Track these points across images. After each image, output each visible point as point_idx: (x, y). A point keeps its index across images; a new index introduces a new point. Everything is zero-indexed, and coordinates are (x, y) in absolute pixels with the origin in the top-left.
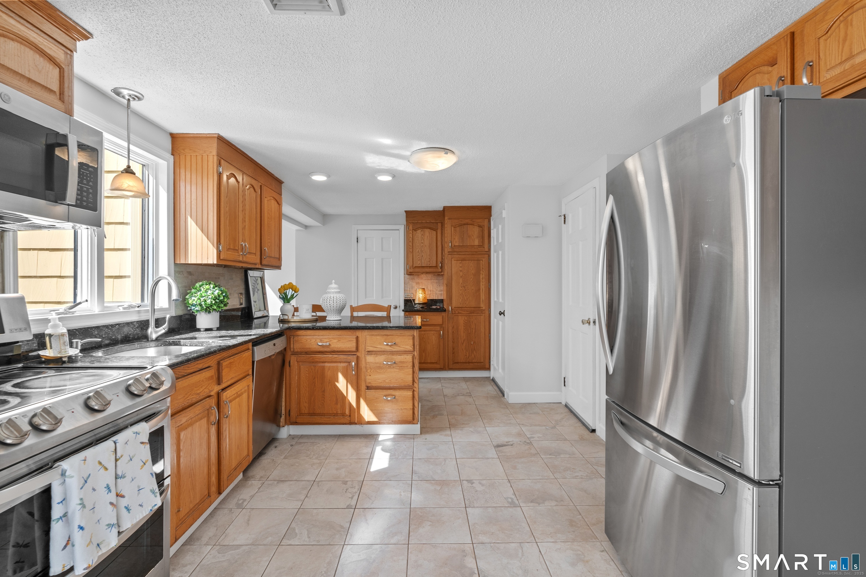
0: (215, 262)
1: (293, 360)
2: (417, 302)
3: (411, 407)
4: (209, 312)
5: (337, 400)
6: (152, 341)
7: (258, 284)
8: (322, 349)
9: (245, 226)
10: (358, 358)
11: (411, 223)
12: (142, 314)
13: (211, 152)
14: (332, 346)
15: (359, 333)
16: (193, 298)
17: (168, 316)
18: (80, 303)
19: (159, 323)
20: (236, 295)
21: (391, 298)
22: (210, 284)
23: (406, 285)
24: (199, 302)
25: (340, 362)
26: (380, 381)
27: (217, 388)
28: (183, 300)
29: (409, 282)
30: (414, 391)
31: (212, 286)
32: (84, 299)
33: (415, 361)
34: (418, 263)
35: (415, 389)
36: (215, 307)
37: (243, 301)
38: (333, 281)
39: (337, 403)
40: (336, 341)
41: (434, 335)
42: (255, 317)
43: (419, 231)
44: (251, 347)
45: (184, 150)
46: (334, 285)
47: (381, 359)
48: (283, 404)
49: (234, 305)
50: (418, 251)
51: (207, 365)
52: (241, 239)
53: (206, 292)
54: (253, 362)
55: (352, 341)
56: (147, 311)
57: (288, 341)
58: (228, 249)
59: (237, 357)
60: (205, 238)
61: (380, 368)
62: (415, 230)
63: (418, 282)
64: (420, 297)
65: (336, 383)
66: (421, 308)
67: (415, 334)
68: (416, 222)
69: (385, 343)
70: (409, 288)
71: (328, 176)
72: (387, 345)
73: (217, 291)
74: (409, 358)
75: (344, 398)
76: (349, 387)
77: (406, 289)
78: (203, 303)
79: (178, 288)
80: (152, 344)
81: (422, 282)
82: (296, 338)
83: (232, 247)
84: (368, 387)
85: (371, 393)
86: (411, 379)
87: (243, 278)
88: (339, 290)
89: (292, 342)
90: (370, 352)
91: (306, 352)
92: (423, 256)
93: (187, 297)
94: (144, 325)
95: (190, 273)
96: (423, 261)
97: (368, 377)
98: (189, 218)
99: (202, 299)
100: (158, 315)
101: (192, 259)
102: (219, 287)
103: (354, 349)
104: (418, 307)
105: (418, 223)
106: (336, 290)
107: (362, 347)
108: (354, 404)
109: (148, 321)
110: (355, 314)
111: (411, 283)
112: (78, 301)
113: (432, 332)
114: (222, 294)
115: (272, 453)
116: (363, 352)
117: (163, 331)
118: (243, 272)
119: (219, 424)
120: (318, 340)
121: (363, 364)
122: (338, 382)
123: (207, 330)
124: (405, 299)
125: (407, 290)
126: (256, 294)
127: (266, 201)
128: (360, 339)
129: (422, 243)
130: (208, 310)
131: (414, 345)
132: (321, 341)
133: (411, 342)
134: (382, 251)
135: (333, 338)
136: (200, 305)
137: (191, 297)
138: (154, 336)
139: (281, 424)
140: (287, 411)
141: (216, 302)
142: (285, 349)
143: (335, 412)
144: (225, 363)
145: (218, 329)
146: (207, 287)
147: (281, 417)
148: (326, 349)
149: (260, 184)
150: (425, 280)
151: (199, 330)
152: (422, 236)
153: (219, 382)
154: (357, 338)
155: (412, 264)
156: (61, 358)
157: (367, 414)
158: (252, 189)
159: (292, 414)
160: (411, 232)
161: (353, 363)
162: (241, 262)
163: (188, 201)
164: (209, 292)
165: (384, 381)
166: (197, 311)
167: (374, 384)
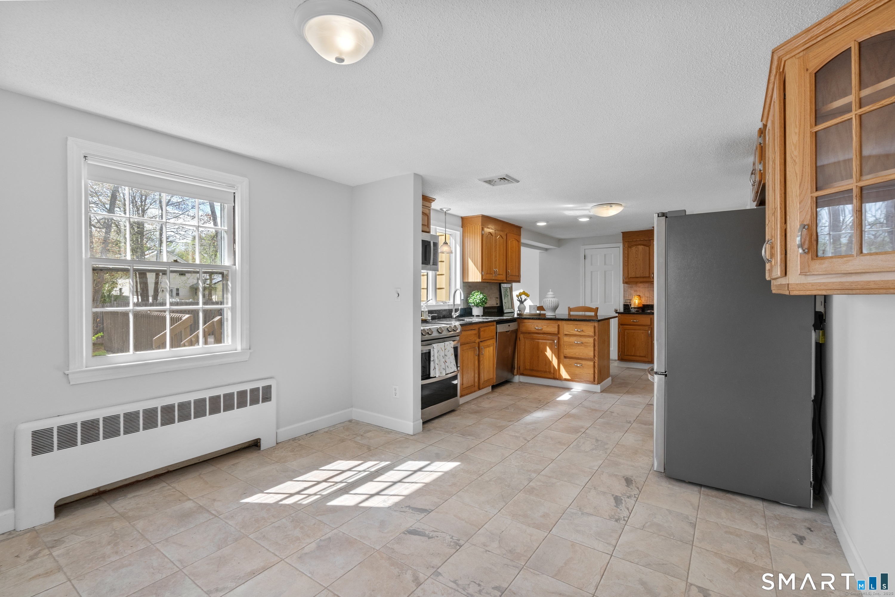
0: (480, 281)
1: (521, 336)
2: (632, 306)
3: (593, 373)
4: (478, 307)
5: (546, 363)
6: (454, 318)
7: (507, 292)
8: (537, 331)
9: (496, 260)
10: (559, 338)
11: (626, 242)
12: (450, 306)
13: (479, 224)
14: (544, 330)
15: (560, 323)
16: (471, 299)
17: (460, 307)
18: (429, 300)
19: (456, 310)
20: (494, 299)
21: (613, 303)
22: (478, 292)
23: (625, 293)
24: (473, 301)
25: (548, 340)
26: (572, 354)
27: (478, 340)
28: (466, 300)
29: (627, 290)
30: (594, 362)
31: (479, 293)
32: (431, 299)
33: (595, 342)
34: (632, 275)
35: (595, 361)
36: (481, 304)
37: (498, 302)
38: (550, 290)
39: (546, 365)
40: (545, 327)
41: (643, 333)
42: (505, 312)
43: (634, 248)
44: (495, 324)
45: (467, 224)
46: (550, 293)
47: (572, 339)
48: (516, 362)
49: (493, 304)
50: (633, 264)
51: (474, 328)
52: (494, 267)
53: (477, 296)
54: (497, 333)
55: (555, 327)
56: (452, 305)
57: (519, 325)
58: (487, 274)
59: (487, 328)
60: (476, 269)
61: (571, 345)
62: (630, 247)
63: (636, 290)
64: (636, 302)
65: (546, 353)
66: (636, 311)
67: (596, 325)
68: (631, 240)
69: (576, 330)
70: (628, 295)
71: (547, 222)
72: (577, 331)
73: (482, 296)
74: (591, 340)
75: (550, 363)
76: (553, 356)
77: (625, 295)
78: (475, 302)
79: (464, 294)
80: (454, 320)
81: (639, 290)
82: (523, 324)
83: (489, 272)
84: (565, 357)
85: (567, 360)
86: (593, 354)
87: (499, 288)
88: (554, 296)
89: (521, 326)
90: (566, 335)
91: (529, 333)
92: (637, 268)
93: (468, 299)
94: (450, 311)
95: (470, 287)
96: (637, 273)
97: (565, 351)
98: (469, 258)
99: (475, 300)
100: (456, 307)
101: (471, 280)
102: (483, 293)
103: (556, 332)
104: (633, 311)
105: (633, 241)
106: (552, 296)
107: (561, 331)
108: (556, 367)
109: (452, 309)
110: (572, 313)
111: (629, 291)
112: (428, 300)
113: (641, 331)
114: (484, 297)
115: (507, 387)
116: (562, 335)
117: (458, 314)
118: (499, 285)
119: (479, 355)
120: (535, 326)
121: (562, 342)
122: (546, 352)
123: (477, 316)
124: (624, 304)
125: (626, 297)
126: (506, 298)
127: (509, 243)
128: (561, 327)
129: (636, 258)
130: (477, 305)
131: (595, 332)
132: (537, 326)
133: (593, 330)
134: (605, 265)
135: (544, 325)
136: (474, 303)
137: (470, 299)
138: (454, 316)
139: (515, 374)
140: (518, 367)
141: (481, 302)
142: (517, 329)
143: (545, 370)
144: (482, 329)
145: (482, 316)
146: (477, 293)
147: (515, 369)
148: (540, 332)
149: (506, 233)
150: (643, 288)
151: (473, 316)
152: (637, 252)
153: (479, 337)
154: (559, 326)
155: (627, 275)
156: (426, 320)
157: (564, 374)
158: (501, 238)
159: (521, 368)
160: (627, 249)
161: (556, 341)
162: (494, 280)
163: (469, 250)
164: (478, 296)
165: (575, 354)
166: (473, 306)
167: (568, 355)
